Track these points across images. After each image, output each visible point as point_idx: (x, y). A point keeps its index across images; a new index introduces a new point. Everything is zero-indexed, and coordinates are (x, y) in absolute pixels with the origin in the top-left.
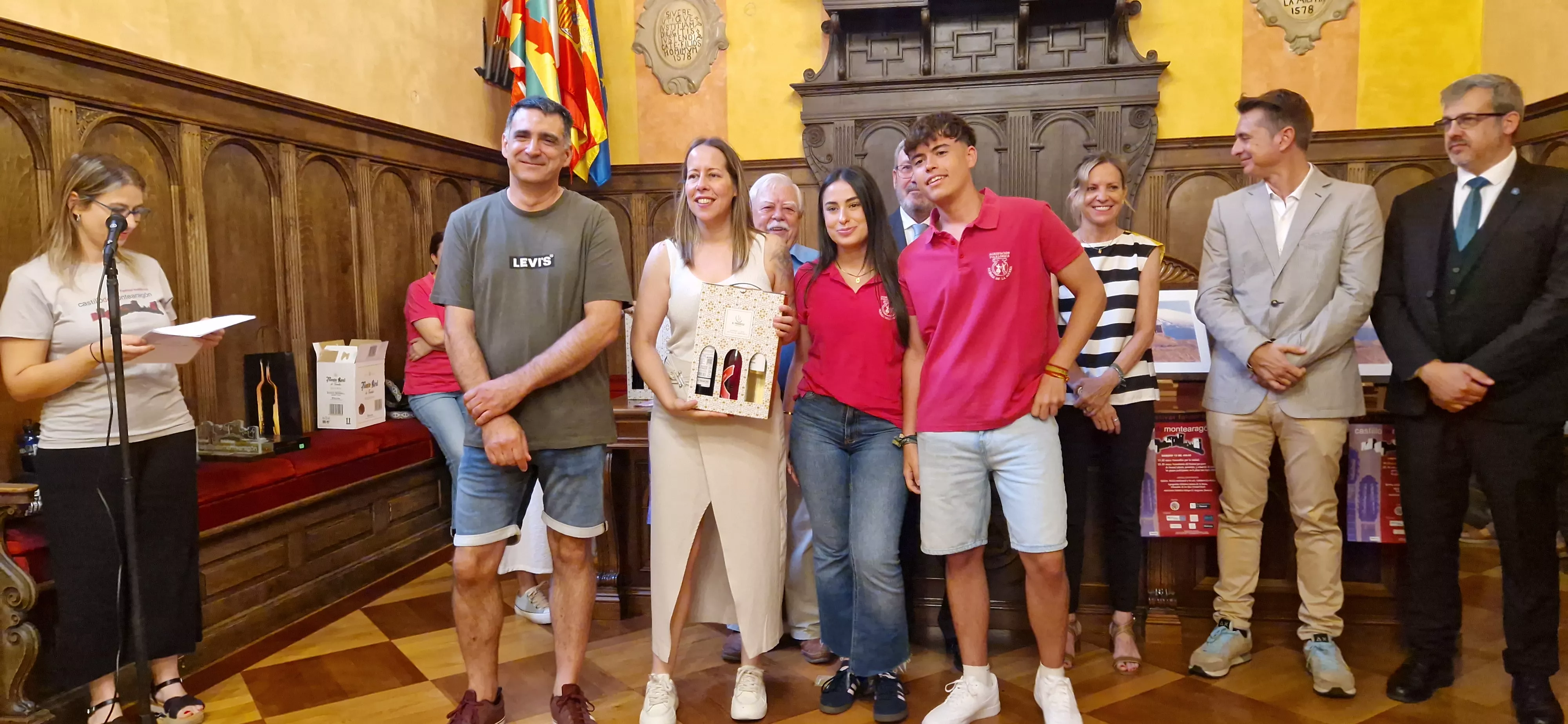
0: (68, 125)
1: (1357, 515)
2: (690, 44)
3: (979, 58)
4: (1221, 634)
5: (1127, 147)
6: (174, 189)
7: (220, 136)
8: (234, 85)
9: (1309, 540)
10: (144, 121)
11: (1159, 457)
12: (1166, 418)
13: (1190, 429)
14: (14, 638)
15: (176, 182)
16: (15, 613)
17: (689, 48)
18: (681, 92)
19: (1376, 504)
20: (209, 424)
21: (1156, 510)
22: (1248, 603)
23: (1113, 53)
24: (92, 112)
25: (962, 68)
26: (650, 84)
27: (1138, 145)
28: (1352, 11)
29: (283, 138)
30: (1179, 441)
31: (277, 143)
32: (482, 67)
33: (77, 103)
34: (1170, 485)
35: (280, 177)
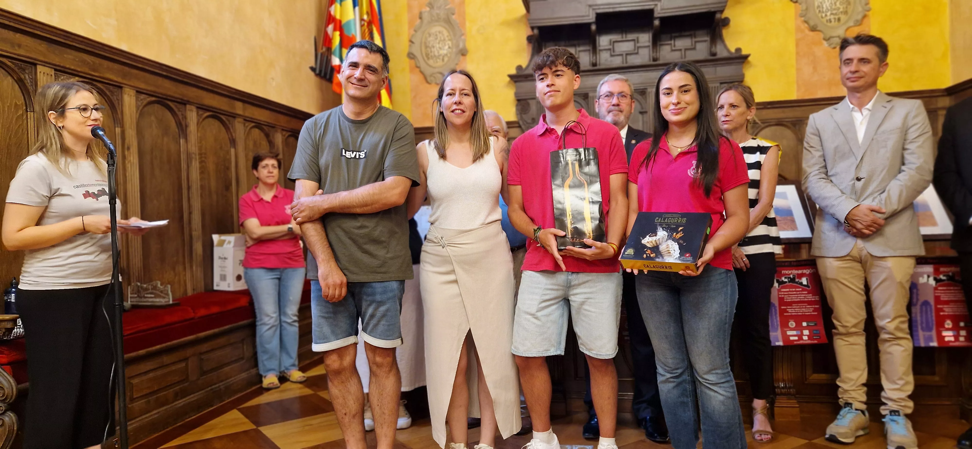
2: (444, 52)
3: (627, 55)
4: (847, 413)
6: (118, 130)
7: (148, 98)
8: (158, 65)
9: (888, 344)
10: (99, 85)
11: (779, 291)
12: (783, 264)
13: (800, 272)
15: (119, 125)
17: (442, 55)
19: (932, 321)
20: (137, 285)
21: (780, 327)
23: (713, 49)
24: (65, 77)
25: (617, 62)
26: (417, 78)
28: (865, 20)
29: (189, 101)
30: (792, 280)
31: (185, 104)
32: (314, 66)
33: (55, 70)
34: (788, 310)
35: (186, 126)
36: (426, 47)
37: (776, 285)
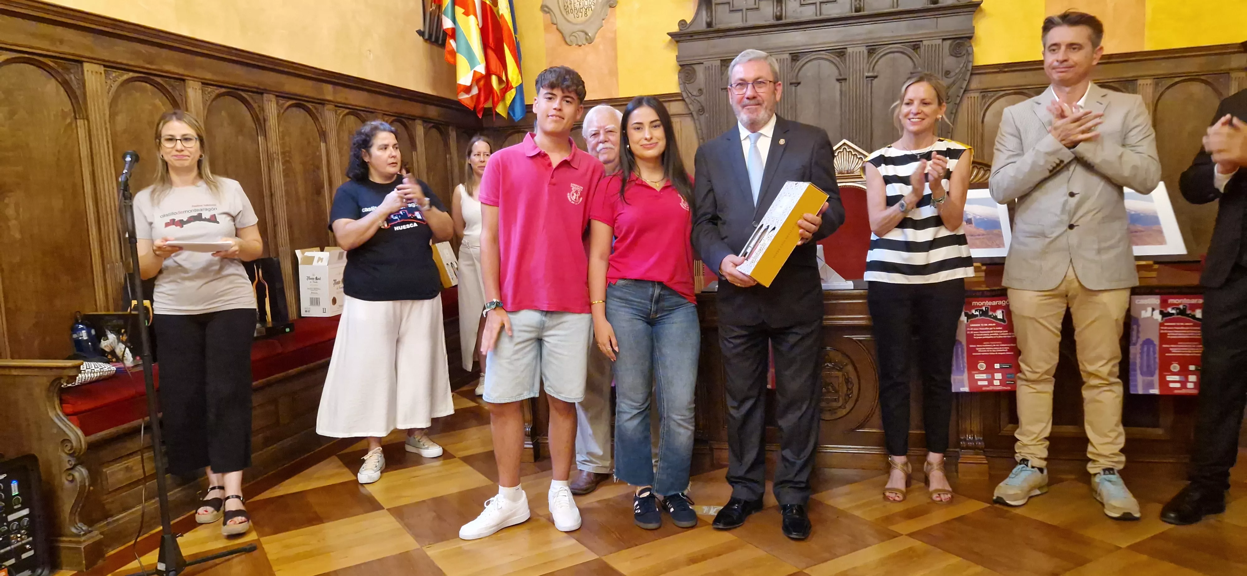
0: (99, 84)
1: (1138, 372)
2: (586, 4)
3: (822, 4)
4: (1021, 471)
5: (947, 73)
7: (216, 89)
8: (225, 49)
9: (1095, 391)
10: (159, 80)
11: (968, 326)
12: (974, 294)
13: (995, 303)
14: (70, 478)
16: (71, 459)
17: (586, 7)
18: (580, 44)
19: (1155, 363)
21: (966, 370)
22: (1044, 445)
24: (117, 73)
25: (809, 13)
26: (555, 37)
27: (957, 71)
29: (265, 90)
30: (984, 313)
31: (261, 94)
32: (422, 29)
33: (105, 66)
34: (977, 349)
35: (265, 120)
37: (963, 318)
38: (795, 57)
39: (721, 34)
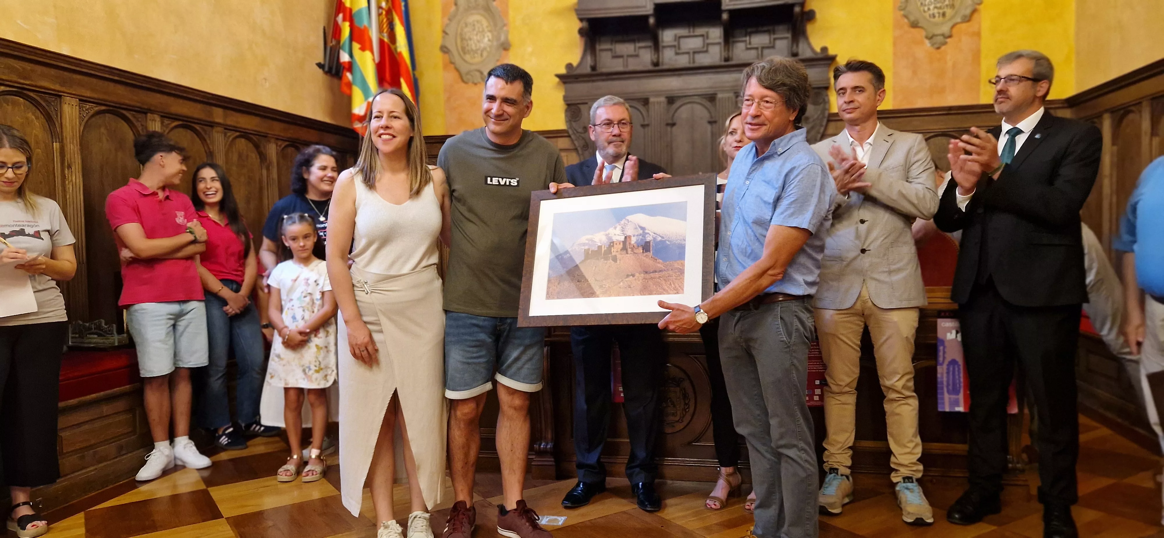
1: (945, 389)
2: (482, 46)
3: (695, 54)
4: (833, 480)
6: (56, 145)
7: (96, 107)
8: (107, 69)
9: (895, 404)
10: (31, 94)
15: (58, 140)
17: (482, 49)
18: (476, 81)
19: (960, 382)
20: (79, 324)
22: (849, 454)
23: (795, 49)
25: (683, 61)
26: (452, 75)
27: (816, 116)
28: (976, 15)
29: (149, 109)
31: (145, 113)
32: (322, 62)
36: (462, 39)
38: (671, 100)
39: (604, 77)
